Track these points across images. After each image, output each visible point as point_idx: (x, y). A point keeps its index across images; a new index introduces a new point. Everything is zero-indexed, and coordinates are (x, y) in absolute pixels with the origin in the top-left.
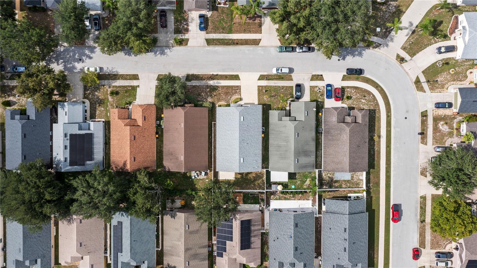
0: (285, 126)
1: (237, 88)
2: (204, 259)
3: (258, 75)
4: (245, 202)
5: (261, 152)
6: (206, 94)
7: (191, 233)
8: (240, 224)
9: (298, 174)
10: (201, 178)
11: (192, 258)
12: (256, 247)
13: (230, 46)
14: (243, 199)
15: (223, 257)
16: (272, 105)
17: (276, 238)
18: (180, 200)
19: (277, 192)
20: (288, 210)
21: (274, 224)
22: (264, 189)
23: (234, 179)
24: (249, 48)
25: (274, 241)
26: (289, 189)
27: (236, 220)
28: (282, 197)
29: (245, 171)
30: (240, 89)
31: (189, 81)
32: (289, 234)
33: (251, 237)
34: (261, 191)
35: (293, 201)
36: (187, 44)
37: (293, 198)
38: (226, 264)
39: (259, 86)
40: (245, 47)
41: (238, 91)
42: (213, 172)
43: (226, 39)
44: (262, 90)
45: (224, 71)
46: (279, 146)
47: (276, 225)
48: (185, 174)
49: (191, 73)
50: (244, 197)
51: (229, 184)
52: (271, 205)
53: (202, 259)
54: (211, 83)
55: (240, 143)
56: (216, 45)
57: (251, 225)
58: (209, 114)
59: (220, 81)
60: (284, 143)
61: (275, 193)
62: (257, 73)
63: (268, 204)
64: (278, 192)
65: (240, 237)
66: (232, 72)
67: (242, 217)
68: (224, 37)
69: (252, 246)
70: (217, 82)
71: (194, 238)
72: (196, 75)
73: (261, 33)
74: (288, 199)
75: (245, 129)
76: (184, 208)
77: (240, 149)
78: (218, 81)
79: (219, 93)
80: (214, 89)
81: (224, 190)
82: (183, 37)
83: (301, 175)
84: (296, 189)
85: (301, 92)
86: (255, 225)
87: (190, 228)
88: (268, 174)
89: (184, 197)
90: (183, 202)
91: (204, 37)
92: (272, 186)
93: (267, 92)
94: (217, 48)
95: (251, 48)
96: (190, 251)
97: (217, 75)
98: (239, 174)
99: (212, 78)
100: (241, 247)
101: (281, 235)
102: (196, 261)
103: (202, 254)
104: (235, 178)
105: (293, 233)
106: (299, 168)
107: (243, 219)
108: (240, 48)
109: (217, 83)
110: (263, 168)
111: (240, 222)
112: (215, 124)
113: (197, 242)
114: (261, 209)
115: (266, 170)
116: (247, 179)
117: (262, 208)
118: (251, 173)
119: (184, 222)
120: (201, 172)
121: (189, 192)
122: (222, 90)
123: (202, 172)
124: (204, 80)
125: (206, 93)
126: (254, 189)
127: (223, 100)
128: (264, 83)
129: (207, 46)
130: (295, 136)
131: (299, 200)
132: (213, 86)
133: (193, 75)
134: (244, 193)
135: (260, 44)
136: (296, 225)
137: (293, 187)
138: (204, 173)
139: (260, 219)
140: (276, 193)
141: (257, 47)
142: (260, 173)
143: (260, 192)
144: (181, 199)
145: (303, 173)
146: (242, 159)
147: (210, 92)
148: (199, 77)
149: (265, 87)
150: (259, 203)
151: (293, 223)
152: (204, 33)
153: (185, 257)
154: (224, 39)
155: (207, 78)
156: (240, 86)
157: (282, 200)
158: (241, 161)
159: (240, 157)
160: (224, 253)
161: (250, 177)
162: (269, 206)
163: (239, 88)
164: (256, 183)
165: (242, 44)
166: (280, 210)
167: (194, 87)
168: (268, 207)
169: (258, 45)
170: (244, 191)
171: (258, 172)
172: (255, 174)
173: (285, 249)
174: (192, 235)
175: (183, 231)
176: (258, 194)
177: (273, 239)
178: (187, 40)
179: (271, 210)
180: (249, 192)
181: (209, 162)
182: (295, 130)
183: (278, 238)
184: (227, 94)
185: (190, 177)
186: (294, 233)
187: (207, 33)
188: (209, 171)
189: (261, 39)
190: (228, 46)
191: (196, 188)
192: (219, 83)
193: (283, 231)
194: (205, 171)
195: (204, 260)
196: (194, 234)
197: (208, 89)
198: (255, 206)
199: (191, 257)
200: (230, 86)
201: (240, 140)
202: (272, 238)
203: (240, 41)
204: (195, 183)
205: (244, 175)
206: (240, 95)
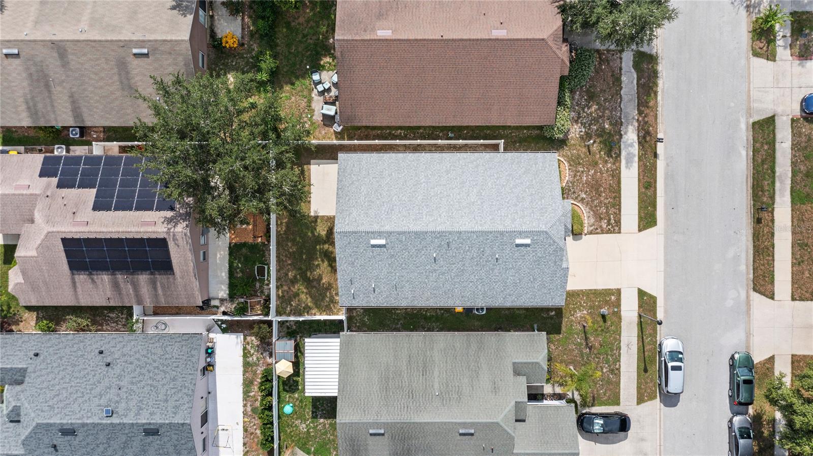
0: (495, 389)
1: (613, 221)
2: (36, 113)
3: (655, 289)
4: (234, 250)
5: (404, 304)
6: (594, 119)
7: (122, 65)
8: (153, 236)
9: (331, 424)
10: (314, 105)
11: (33, 69)
12: (79, 290)
13: (750, 197)
14: (244, 245)
15: (41, 175)
16: (557, 337)
17: (109, 360)
18: (239, 33)
19: (271, 356)
20: (210, 394)
21: (159, 351)
22: (279, 313)
23: (312, 214)
24: (743, 261)
25: (101, 352)
26: (279, 397)
27: (169, 220)
28: (255, 373)
29: (340, 250)
30: (609, 232)
31: (634, 62)
32: (123, 405)
33: (113, 274)
34: (273, 305)
35: (242, 409)
36: (756, 54)
37: (249, 409)
38: (17, 187)
39: (618, 292)
40: (747, 247)
41: (604, 224)
42: (335, 142)
43: (773, 183)
44: (607, 303)
45: (668, 176)
46: (425, 367)
47: (155, 357)
48: (328, 50)
49: (660, 68)
50: (253, 248)
51: (292, 195)
52: (226, 336)
53: (35, 105)
54: (631, 136)
55: (441, 234)
56: (755, 151)
57: (152, 274)
58: (528, 128)
59: (636, 165)
60: (436, 386)
61: (265, 351)
62: (662, 286)
63: (229, 328)
64: (269, 360)
65: (108, 236)
66: (665, 204)
67: (180, 242)
68: (780, 176)
69: (81, 278)
70: (634, 156)
71: (103, 75)
72: (656, 85)
73: (793, 299)
74: (246, 393)
75: (488, 252)
76: (214, 47)
77: (416, 233)
78: (636, 159)
79: (596, 163)
80: (612, 145)
81: (273, 178)
82: (780, 42)
83: (325, 433)
84: (279, 417)
85: (604, 432)
86: (155, 288)
87: (136, 62)
88: (332, 329)
89: (250, 46)
90: (231, 43)
91: (779, 110)
92: (289, 342)
93: (600, 319)
94: (744, 153)
95: (743, 268)
96: (58, 63)
97: (656, 155)
98: (330, 232)
99: (644, 137)
100: (73, 239)
101: (119, 377)
102: (25, 84)
103: (53, 106)
104: (316, 217)
105: (125, 421)
106: (352, 440)
107: (171, 245)
108: (744, 232)
109: (628, 154)
110: (350, 310)
111: (162, 236)
112: (495, 148)
113: (90, 89)
114: (214, 303)
115: (341, 321)
116: (311, 257)
117: (217, 307)
118: (334, 270)
119: (159, 38)
120: (333, 104)
121: (267, 63)
122: (607, 171)
123: (334, 108)
124: (640, 113)
125: (596, 120)
126: (278, 279)
127: (575, 176)
128: (629, 309)
129: (751, 121)
130: (464, 425)
131: (245, 430)
132: (619, 141)
133: (654, 74)
134: (266, 245)
135: (756, 296)
136: (152, 432)
137: (288, 409)
138: (332, 113)
139: (176, 303)
140: (266, 354)
141: (747, 285)
142: (333, 301)
143: (268, 300)
144: (243, 37)
145: (334, 441)
146: (383, 242)
147: (601, 133)
148: (649, 95)
149: (618, 315)
150: (232, 297)
151: (158, 419)
152: (796, 110)
153: (35, 41)
154: (774, 177)
155: (646, 123)
156: (620, 233)
157: (245, 372)
158: (374, 238)
159: (390, 233)
160: (55, 180)
161: (318, 265)
162: (224, 331)
163: (615, 227)
164: (300, 287)
165: (756, 236)
166: (209, 368)
167: (617, 81)
168: (220, 326)
169: (755, 290)
170: (273, 247)
171: (337, 294)
172: (330, 284)
173: (70, 390)
174: (116, 70)
175: (126, 35)
176: (262, 292)
177: (107, 346)
178: (771, 56)
179: (211, 335)
180: (268, 265)
181: (367, 127)
182: (486, 423)
183: (108, 365)
184: (595, 187)
185: (317, 68)
186: (124, 424)
187: (793, 120)
188: (339, 129)
189: (773, 298)
190: (750, 191)
191: (281, 88)
192: (629, 162)
193: (132, 383)
194: (338, 118)
195: (33, 111)
196: (120, 75)
197: (611, 124)
198: (222, 283)
199: (35, 64)
200: (620, 197)
201: (450, 233)
202: (112, 343)
203: (766, 230)
204: (297, 83)
205: (326, 246)
206: (591, 233)
